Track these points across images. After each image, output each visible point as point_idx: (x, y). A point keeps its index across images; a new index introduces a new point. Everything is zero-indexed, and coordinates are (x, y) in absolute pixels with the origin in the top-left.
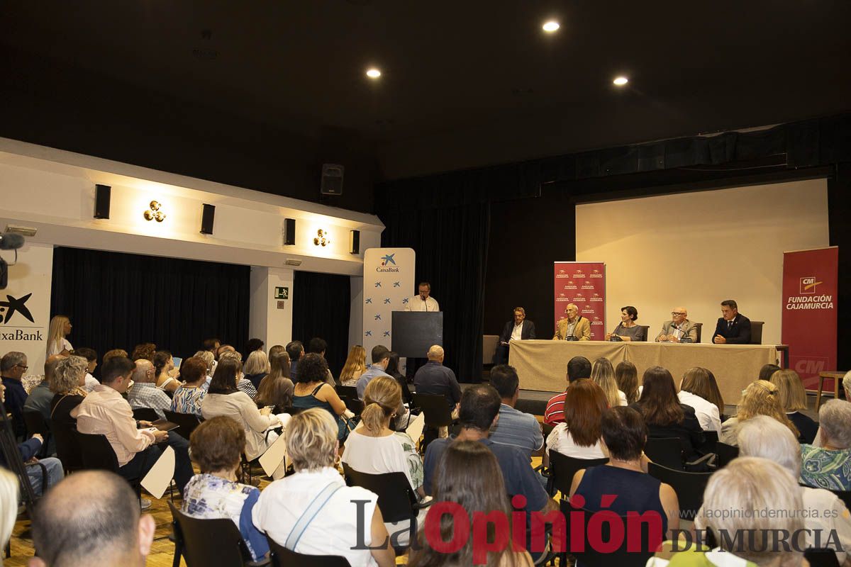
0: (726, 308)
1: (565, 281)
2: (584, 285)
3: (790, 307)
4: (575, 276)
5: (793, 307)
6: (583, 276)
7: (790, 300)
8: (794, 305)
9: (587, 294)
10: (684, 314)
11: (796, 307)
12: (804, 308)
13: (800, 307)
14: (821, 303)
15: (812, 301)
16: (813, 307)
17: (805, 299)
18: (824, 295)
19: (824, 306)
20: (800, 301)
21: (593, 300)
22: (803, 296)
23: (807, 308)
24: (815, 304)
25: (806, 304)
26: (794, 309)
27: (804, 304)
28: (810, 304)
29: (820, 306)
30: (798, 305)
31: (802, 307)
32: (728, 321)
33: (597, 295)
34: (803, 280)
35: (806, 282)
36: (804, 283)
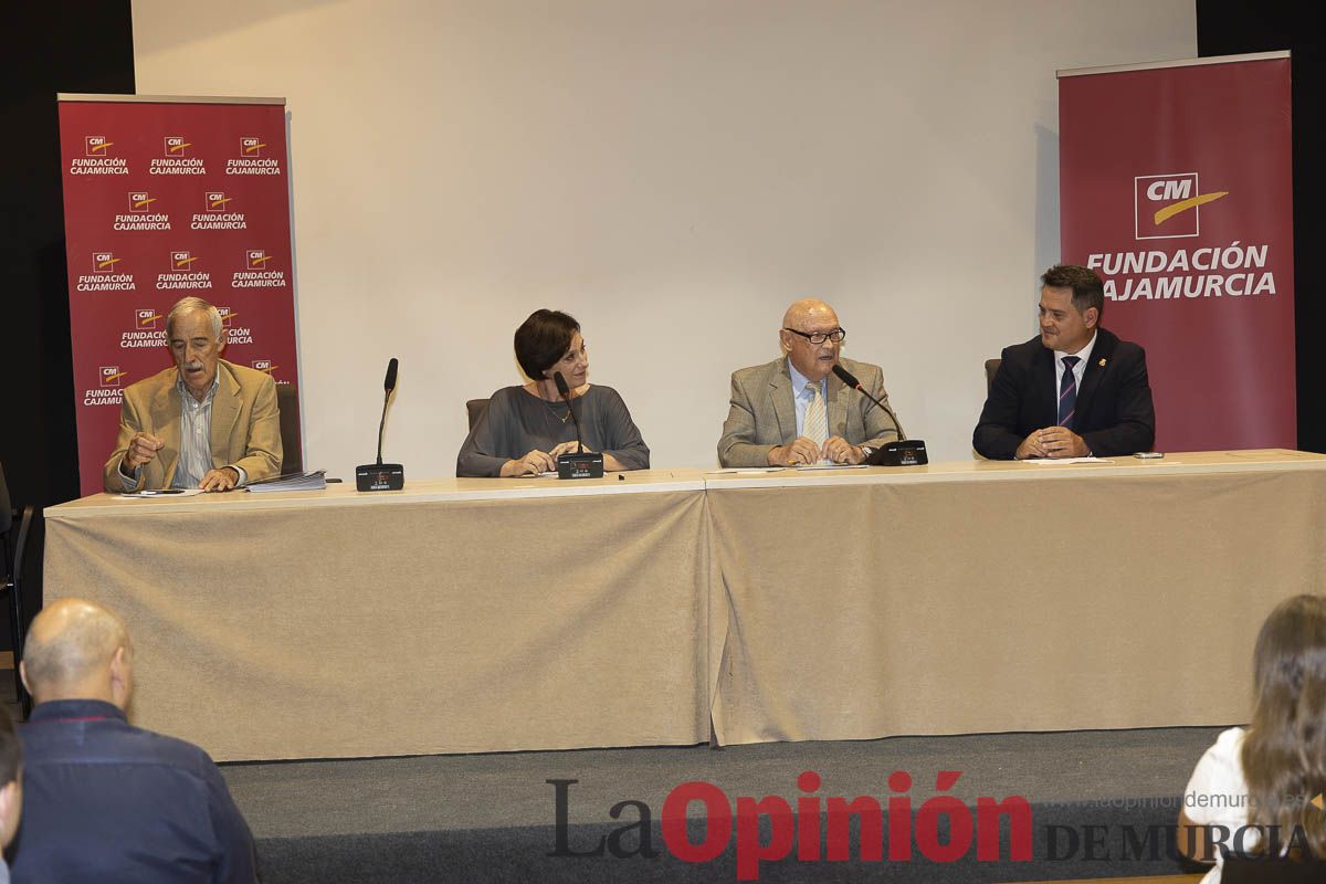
0: (1063, 298)
1: (115, 193)
2: (203, 212)
4: (161, 167)
6: (195, 167)
11: (1120, 291)
12: (1154, 294)
13: (1138, 292)
14: (1226, 273)
15: (1186, 268)
16: (1193, 289)
17: (1157, 261)
18: (1235, 243)
19: (1239, 285)
20: (1138, 269)
21: (245, 280)
22: (1148, 247)
23: (1167, 295)
24: (1201, 279)
25: (1163, 281)
26: (1114, 298)
27: (1154, 278)
28: (1178, 280)
29: (1222, 287)
30: (1129, 282)
31: (1144, 289)
32: (1060, 355)
33: (259, 255)
34: (1145, 185)
35: (1160, 191)
36: (1151, 195)
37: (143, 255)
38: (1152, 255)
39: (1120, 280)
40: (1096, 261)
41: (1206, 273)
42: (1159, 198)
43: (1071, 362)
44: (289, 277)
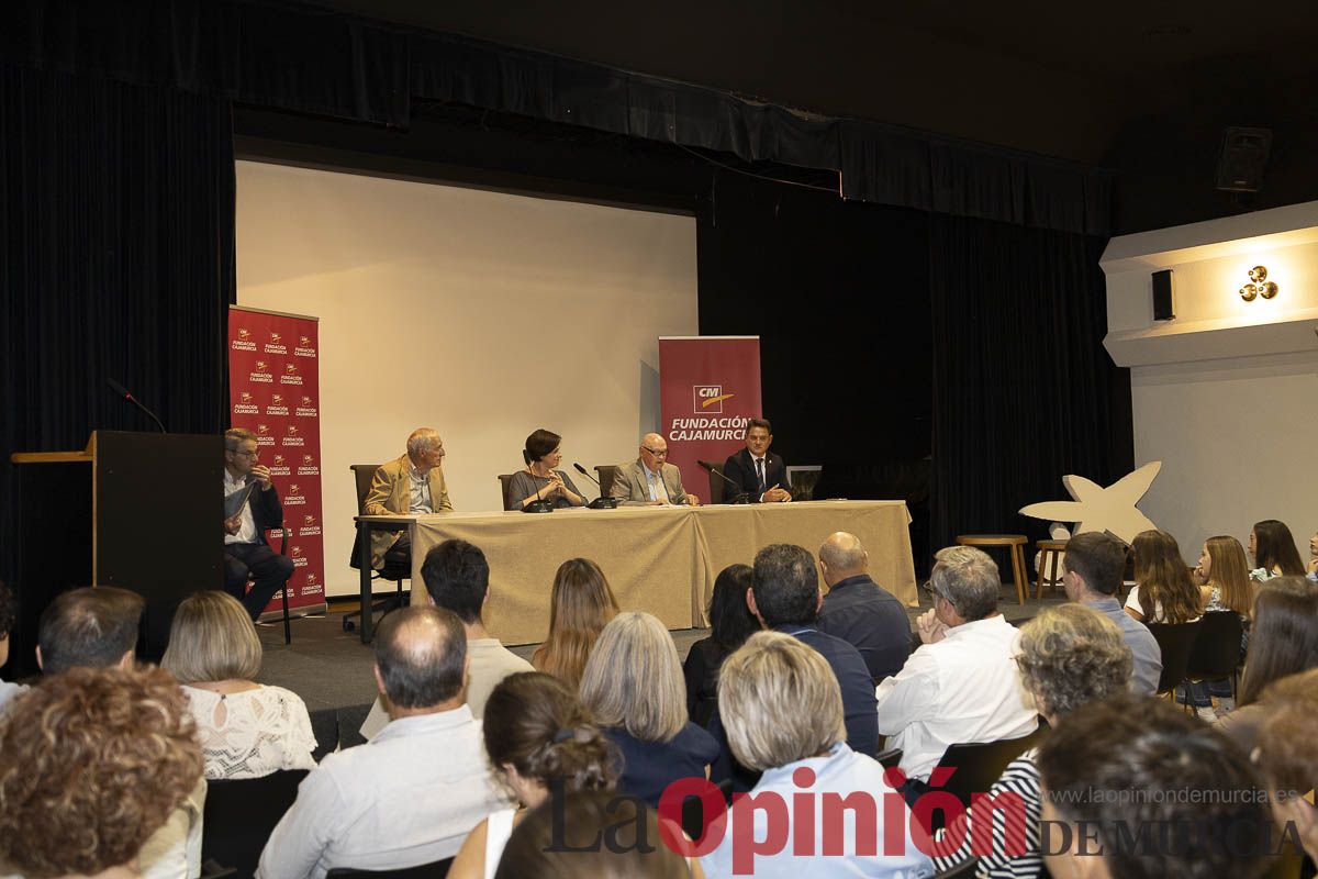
1: (250, 361)
3: (675, 436)
4: (268, 349)
5: (683, 435)
6: (282, 350)
7: (675, 424)
8: (684, 432)
11: (688, 436)
12: (703, 437)
13: (696, 436)
14: (733, 429)
15: (717, 427)
16: (719, 436)
17: (704, 423)
18: (738, 416)
20: (696, 427)
22: (701, 417)
23: (709, 438)
24: (723, 431)
25: (707, 432)
26: (685, 439)
27: (703, 431)
28: (713, 432)
29: (732, 436)
30: (692, 432)
31: (698, 436)
32: (755, 458)
34: (698, 390)
35: (704, 392)
36: (701, 395)
37: (261, 395)
38: (702, 420)
39: (688, 431)
40: (677, 422)
41: (726, 429)
42: (704, 395)
43: (759, 461)
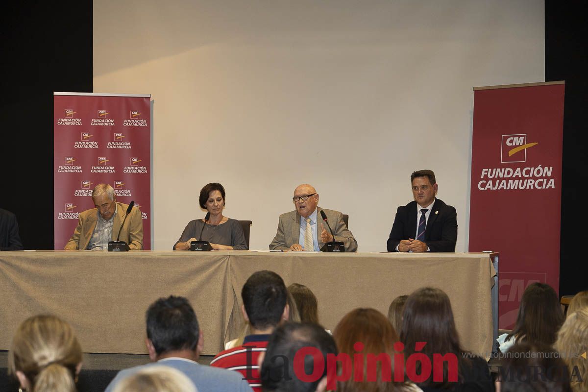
1: (77, 133)
2: (112, 141)
3: (483, 185)
4: (95, 122)
5: (490, 185)
6: (110, 122)
7: (483, 173)
8: (490, 182)
9: (116, 158)
10: (312, 196)
11: (494, 186)
12: (507, 187)
13: (501, 186)
14: (535, 179)
15: (520, 176)
16: (522, 186)
17: (509, 173)
18: (540, 165)
19: (540, 184)
20: (501, 176)
21: (129, 170)
22: (506, 166)
23: (512, 188)
24: (526, 181)
25: (511, 181)
26: (491, 189)
27: (507, 180)
28: (517, 181)
29: (534, 185)
30: (498, 181)
31: (503, 185)
32: (420, 208)
33: (136, 159)
34: (506, 138)
35: (511, 141)
36: (508, 144)
37: (86, 158)
38: (507, 169)
39: (494, 181)
40: (485, 172)
41: (528, 178)
42: (511, 144)
43: (423, 212)
44: (149, 169)
